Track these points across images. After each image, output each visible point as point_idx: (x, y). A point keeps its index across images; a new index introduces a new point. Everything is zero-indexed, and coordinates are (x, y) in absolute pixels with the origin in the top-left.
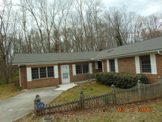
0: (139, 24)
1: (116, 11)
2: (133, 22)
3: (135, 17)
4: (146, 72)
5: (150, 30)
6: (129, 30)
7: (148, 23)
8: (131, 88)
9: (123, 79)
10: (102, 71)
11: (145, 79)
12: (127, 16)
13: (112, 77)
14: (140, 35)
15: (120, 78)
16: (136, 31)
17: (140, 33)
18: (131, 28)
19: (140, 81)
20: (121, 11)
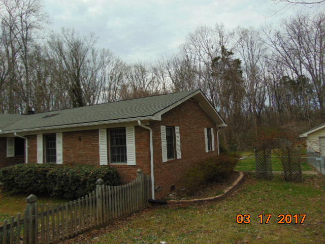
0: (117, 75)
1: (75, 38)
2: (107, 68)
3: (111, 61)
4: (119, 161)
5: (135, 89)
6: (99, 82)
7: (132, 77)
8: (81, 199)
9: (70, 179)
10: (23, 161)
11: (114, 176)
12: (96, 55)
13: (45, 175)
14: (117, 95)
15: (62, 177)
16: (112, 86)
17: (118, 92)
18: (103, 80)
19: (102, 180)
20: (85, 42)
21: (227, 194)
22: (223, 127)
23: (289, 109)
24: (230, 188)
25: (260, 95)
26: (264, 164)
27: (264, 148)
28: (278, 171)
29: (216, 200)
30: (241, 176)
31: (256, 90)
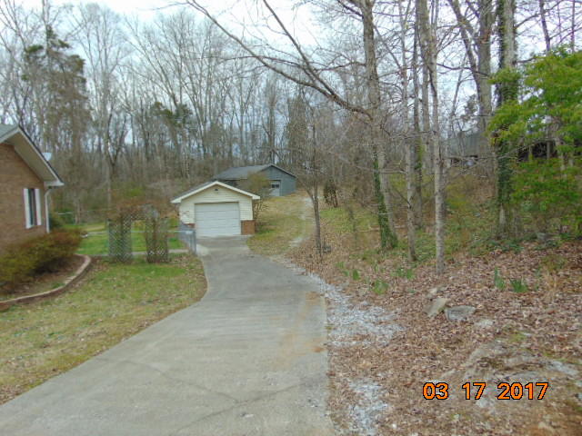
21: (67, 286)
22: (55, 187)
23: (162, 156)
24: (73, 278)
25: (117, 124)
26: (121, 242)
27: (121, 220)
28: (139, 251)
29: (53, 295)
30: (88, 261)
31: (111, 115)
